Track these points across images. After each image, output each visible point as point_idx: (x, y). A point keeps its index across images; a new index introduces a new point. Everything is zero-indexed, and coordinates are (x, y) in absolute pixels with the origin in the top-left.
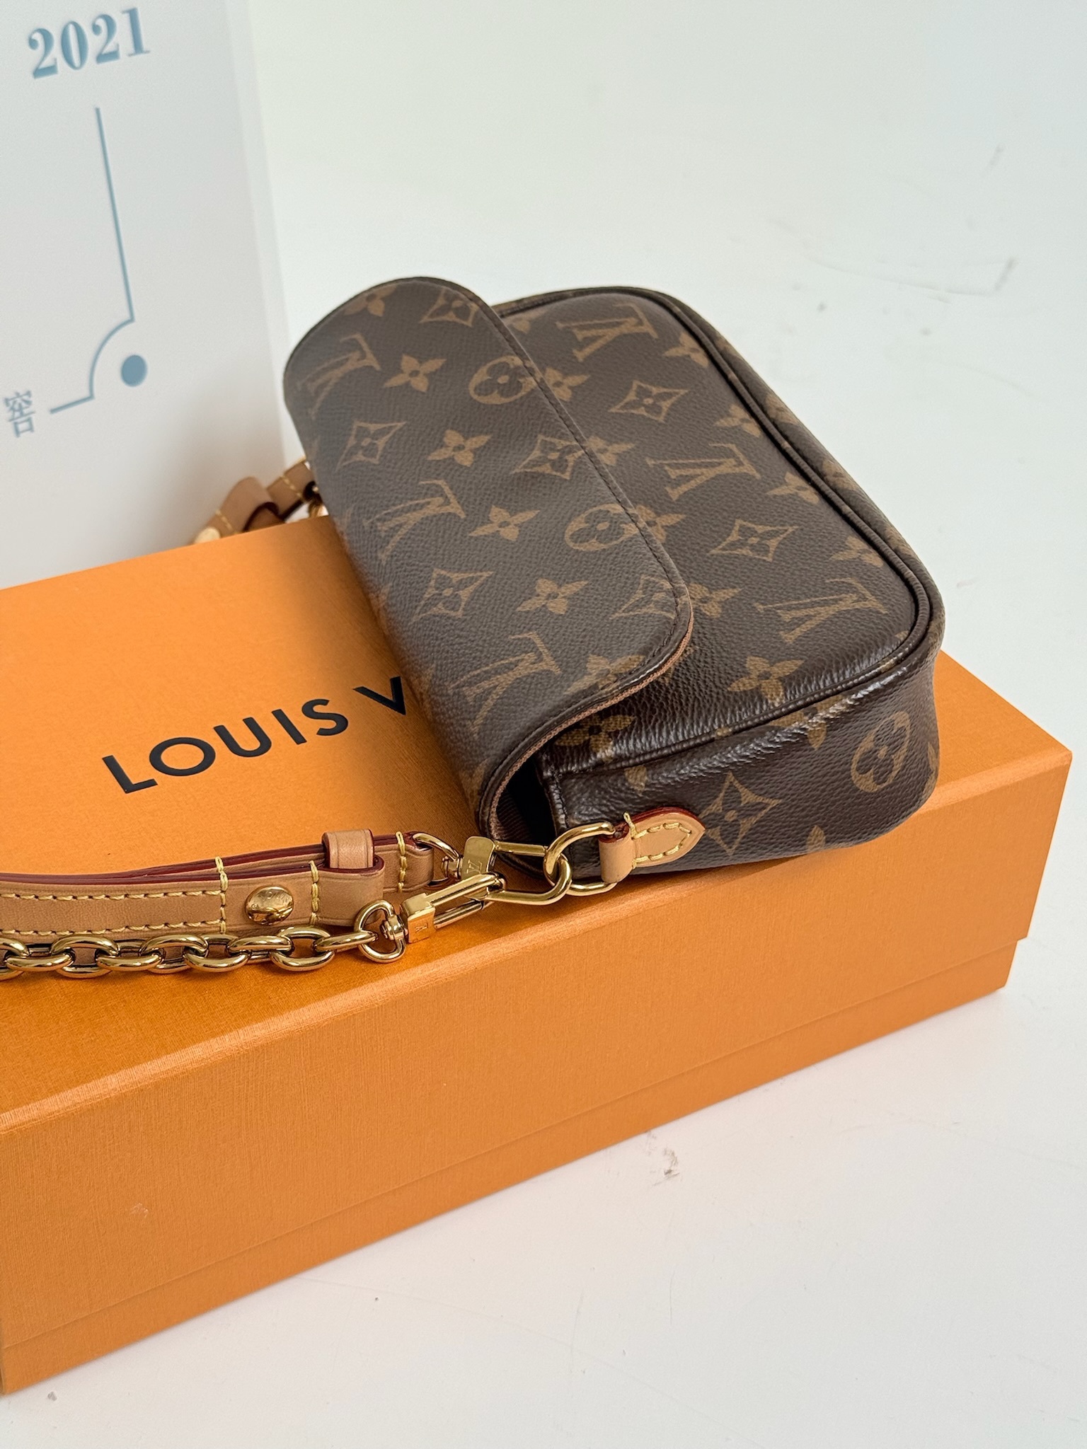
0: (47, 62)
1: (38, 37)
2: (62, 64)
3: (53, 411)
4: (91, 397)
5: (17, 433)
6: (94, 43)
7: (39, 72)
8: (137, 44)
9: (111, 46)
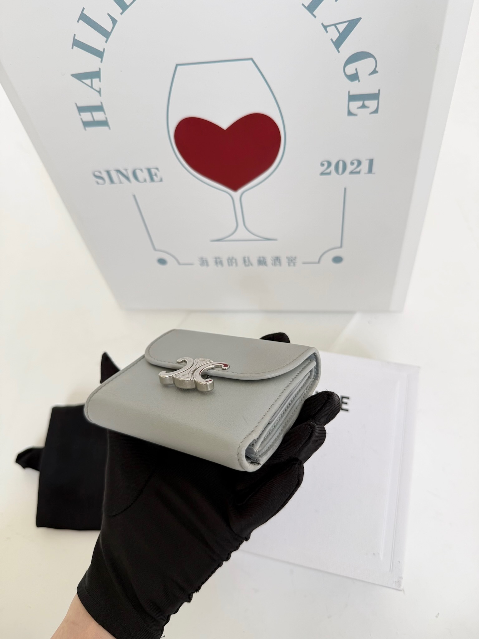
0: (328, 171)
1: (326, 164)
2: (334, 173)
3: (304, 263)
4: (319, 262)
5: (289, 265)
6: (350, 168)
7: (322, 174)
8: (370, 170)
9: (358, 170)
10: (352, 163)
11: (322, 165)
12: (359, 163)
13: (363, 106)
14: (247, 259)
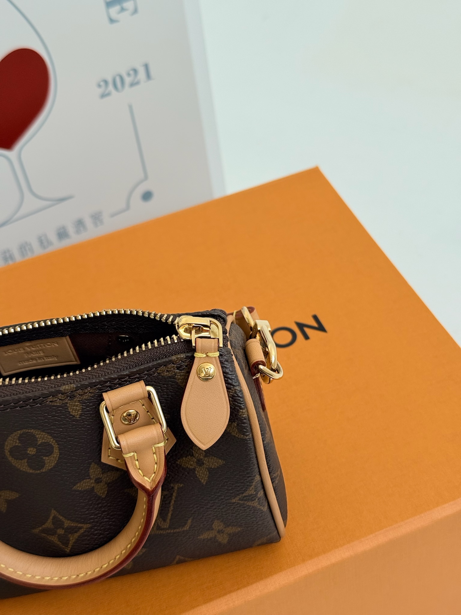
0: (107, 92)
1: (102, 84)
2: (114, 92)
3: (112, 216)
4: (128, 209)
5: (96, 225)
6: (128, 80)
7: (103, 96)
8: (148, 76)
9: (136, 80)
10: (129, 75)
11: (99, 86)
12: (135, 71)
13: (123, 10)
14: (43, 238)
